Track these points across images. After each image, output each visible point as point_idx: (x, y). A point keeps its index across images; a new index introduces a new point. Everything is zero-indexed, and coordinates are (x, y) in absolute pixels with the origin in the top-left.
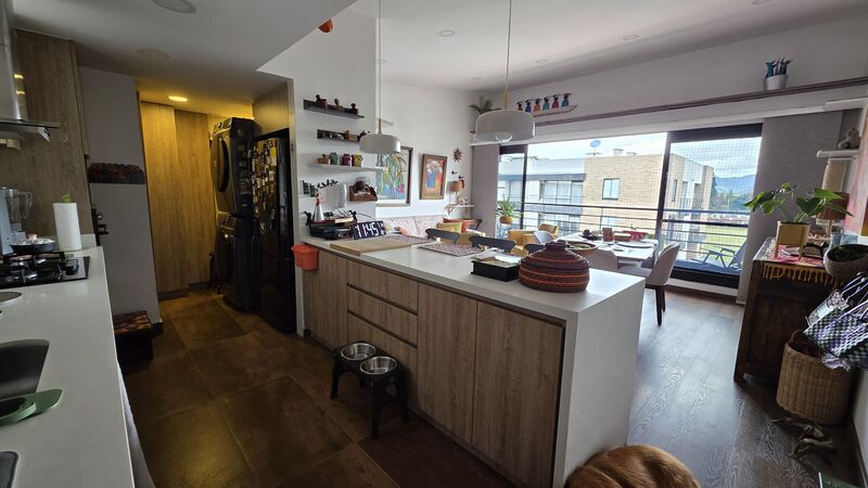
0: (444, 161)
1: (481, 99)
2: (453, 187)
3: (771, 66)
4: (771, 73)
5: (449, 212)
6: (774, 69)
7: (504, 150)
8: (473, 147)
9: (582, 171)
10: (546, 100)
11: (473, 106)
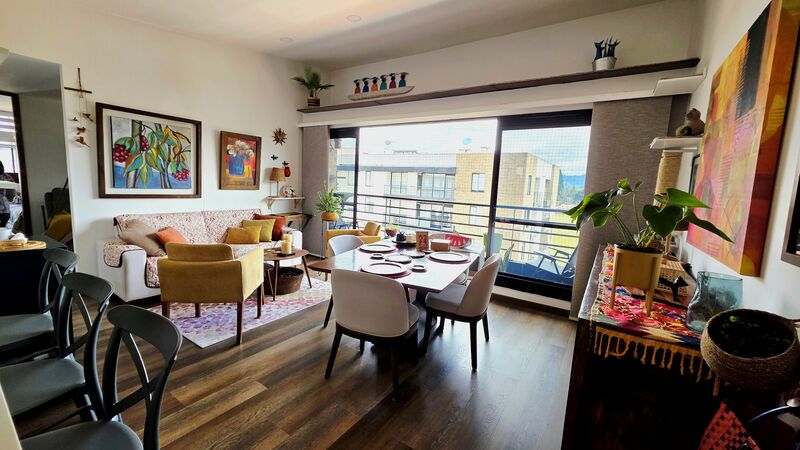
0: (256, 142)
1: (307, 71)
2: (273, 175)
3: (598, 46)
4: (599, 56)
5: (270, 205)
6: (603, 51)
7: (336, 134)
8: (302, 128)
9: (453, 165)
10: (384, 80)
11: (298, 79)
